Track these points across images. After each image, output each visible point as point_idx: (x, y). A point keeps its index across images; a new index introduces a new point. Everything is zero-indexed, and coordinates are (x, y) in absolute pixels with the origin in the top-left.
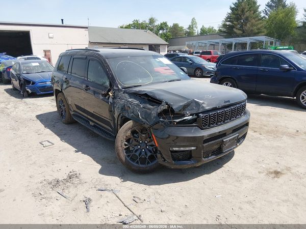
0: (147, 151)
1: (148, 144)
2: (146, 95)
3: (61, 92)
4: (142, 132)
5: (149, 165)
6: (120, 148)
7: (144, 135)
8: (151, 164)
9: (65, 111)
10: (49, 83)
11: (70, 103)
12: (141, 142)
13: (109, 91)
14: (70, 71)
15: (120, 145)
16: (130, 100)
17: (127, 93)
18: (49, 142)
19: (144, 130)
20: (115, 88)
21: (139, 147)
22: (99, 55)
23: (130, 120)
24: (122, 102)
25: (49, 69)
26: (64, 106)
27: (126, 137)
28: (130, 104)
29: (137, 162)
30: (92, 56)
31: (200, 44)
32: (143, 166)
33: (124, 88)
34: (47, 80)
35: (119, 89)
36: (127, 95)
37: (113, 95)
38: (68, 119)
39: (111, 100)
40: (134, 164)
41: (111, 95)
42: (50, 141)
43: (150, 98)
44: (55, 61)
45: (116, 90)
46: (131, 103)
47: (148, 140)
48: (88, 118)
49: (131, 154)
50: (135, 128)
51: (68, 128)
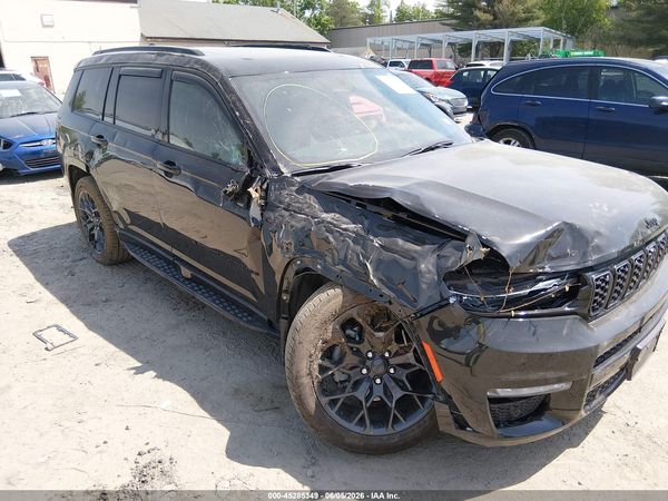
0: (392, 384)
1: (393, 361)
2: (389, 204)
3: (87, 174)
4: (372, 325)
5: (398, 428)
6: (306, 381)
7: (381, 334)
8: (404, 425)
9: (101, 229)
10: (48, 144)
11: (115, 207)
12: (370, 355)
13: (249, 182)
14: (109, 110)
15: (304, 371)
16: (328, 217)
17: (311, 191)
18: (60, 329)
19: (380, 318)
20: (268, 173)
21: (364, 371)
22: (205, 64)
23: (334, 285)
24: (299, 221)
25: (47, 106)
26: (97, 215)
27: (325, 342)
28: (331, 232)
29: (362, 422)
30: (181, 68)
31: (399, 45)
32: (381, 431)
33: (298, 175)
34: (44, 134)
35: (281, 179)
36: (312, 200)
37: (261, 198)
38: (111, 253)
39: (255, 211)
40: (352, 426)
41: (255, 195)
42: (65, 327)
43: (402, 215)
44: (62, 82)
45: (272, 180)
46: (330, 227)
47: (394, 347)
48: (174, 256)
49: (342, 397)
50: (354, 313)
51: (114, 280)
